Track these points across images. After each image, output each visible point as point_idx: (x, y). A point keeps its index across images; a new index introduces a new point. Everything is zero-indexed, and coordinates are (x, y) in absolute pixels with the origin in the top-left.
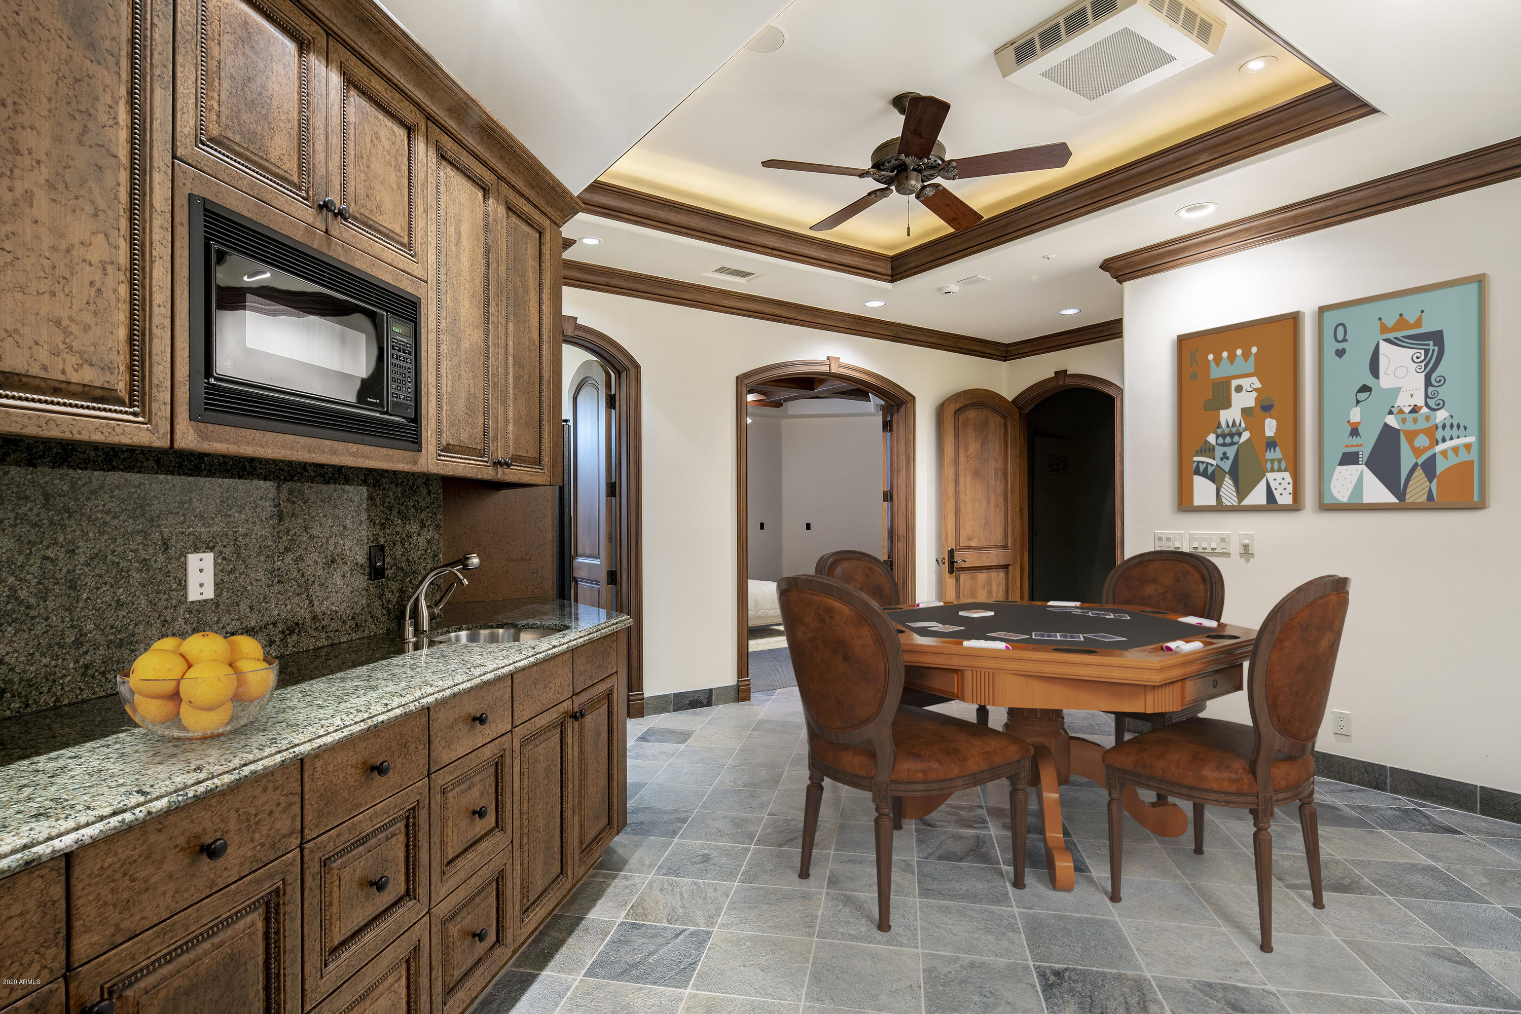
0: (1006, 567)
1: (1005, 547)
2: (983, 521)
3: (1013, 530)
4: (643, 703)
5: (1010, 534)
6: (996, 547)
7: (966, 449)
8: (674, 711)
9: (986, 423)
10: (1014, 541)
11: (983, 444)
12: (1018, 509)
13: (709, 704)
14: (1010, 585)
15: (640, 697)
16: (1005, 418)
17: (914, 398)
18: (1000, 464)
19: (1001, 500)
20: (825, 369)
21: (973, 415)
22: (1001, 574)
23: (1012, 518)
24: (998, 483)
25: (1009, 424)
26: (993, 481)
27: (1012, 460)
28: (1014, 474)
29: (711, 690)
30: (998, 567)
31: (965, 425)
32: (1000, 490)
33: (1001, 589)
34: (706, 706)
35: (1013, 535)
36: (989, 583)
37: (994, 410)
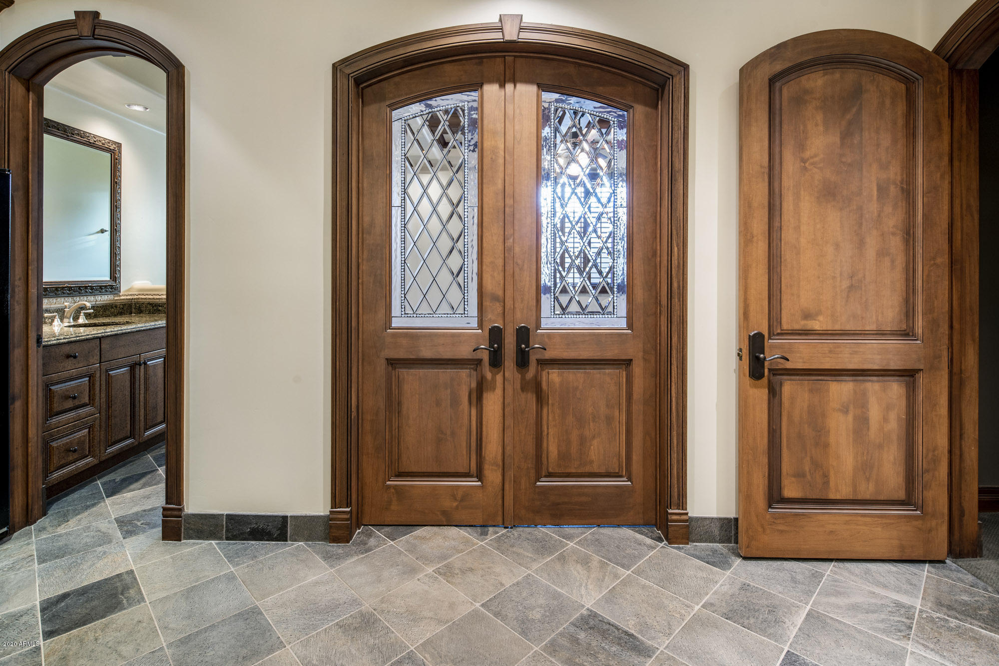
0: (908, 375)
1: (907, 333)
2: (846, 284)
3: (929, 300)
4: (179, 523)
5: (920, 308)
6: (880, 333)
7: (801, 147)
8: (227, 539)
9: (857, 93)
10: (932, 325)
11: (846, 135)
12: (943, 260)
13: (282, 537)
14: (920, 409)
15: (176, 513)
16: (907, 81)
17: (685, 67)
18: (895, 172)
19: (896, 243)
20: (495, 36)
21: (820, 82)
22: (896, 389)
23: (926, 280)
24: (888, 209)
25: (920, 92)
26: (873, 207)
27: (927, 162)
28: (932, 190)
29: (285, 518)
30: (884, 373)
31: (799, 101)
32: (893, 220)
33: (893, 416)
34: (276, 539)
35: (929, 310)
36: (861, 403)
37: (876, 67)
